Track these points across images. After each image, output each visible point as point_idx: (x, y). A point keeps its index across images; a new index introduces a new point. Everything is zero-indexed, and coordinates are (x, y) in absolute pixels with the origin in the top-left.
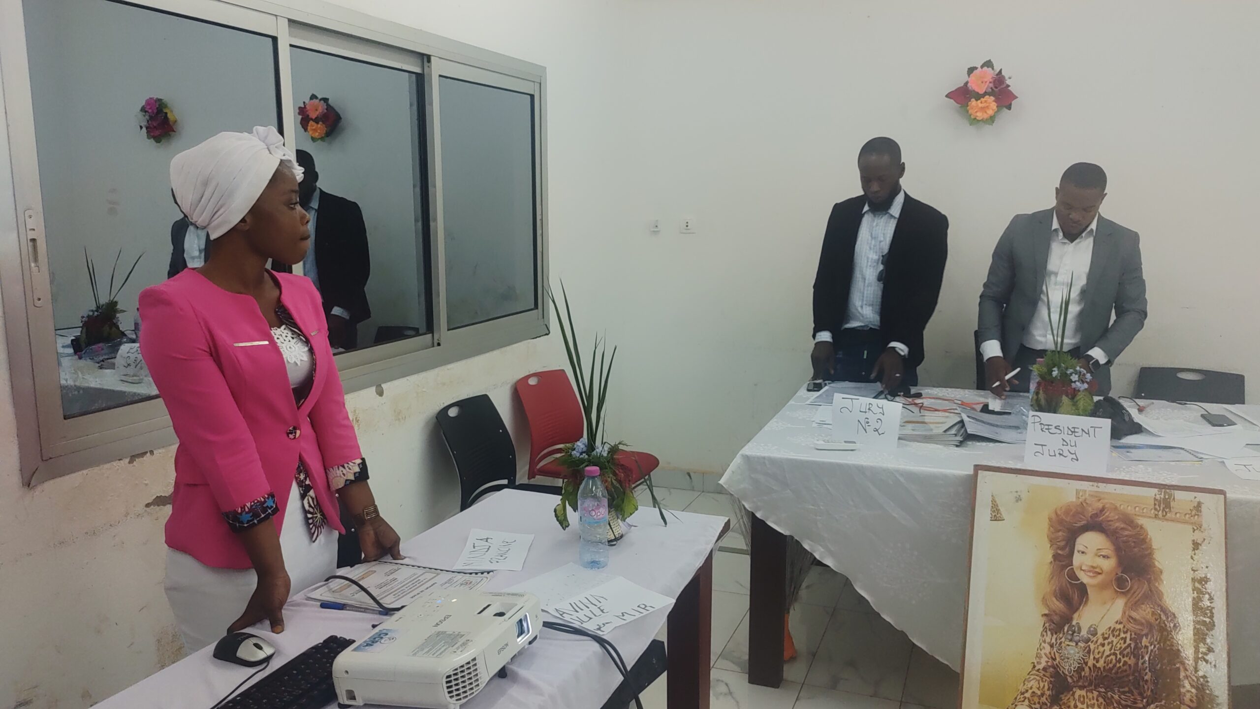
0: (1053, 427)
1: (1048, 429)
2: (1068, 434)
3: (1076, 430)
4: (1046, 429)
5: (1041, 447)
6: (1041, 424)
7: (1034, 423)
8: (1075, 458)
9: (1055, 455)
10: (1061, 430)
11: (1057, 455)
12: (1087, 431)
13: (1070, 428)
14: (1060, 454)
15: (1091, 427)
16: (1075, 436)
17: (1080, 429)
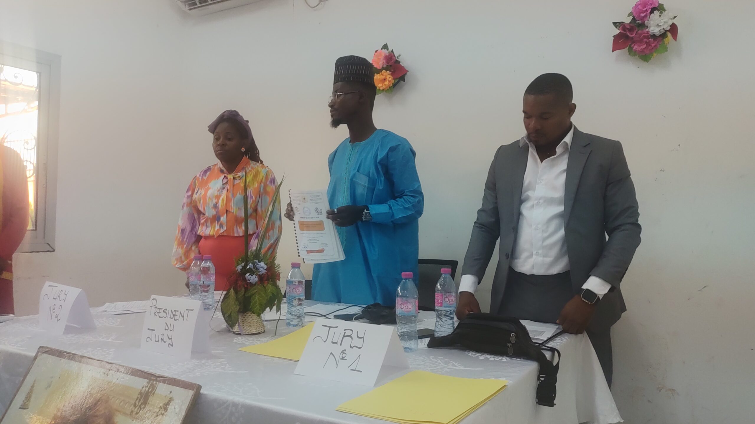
0: (161, 311)
1: (159, 313)
2: (170, 318)
3: (177, 313)
4: (158, 313)
5: (151, 331)
6: (156, 307)
7: (152, 306)
8: (171, 344)
9: (158, 341)
10: (167, 314)
11: (160, 340)
12: (183, 316)
13: (173, 311)
14: (162, 339)
15: (187, 310)
16: (175, 320)
17: (179, 312)
